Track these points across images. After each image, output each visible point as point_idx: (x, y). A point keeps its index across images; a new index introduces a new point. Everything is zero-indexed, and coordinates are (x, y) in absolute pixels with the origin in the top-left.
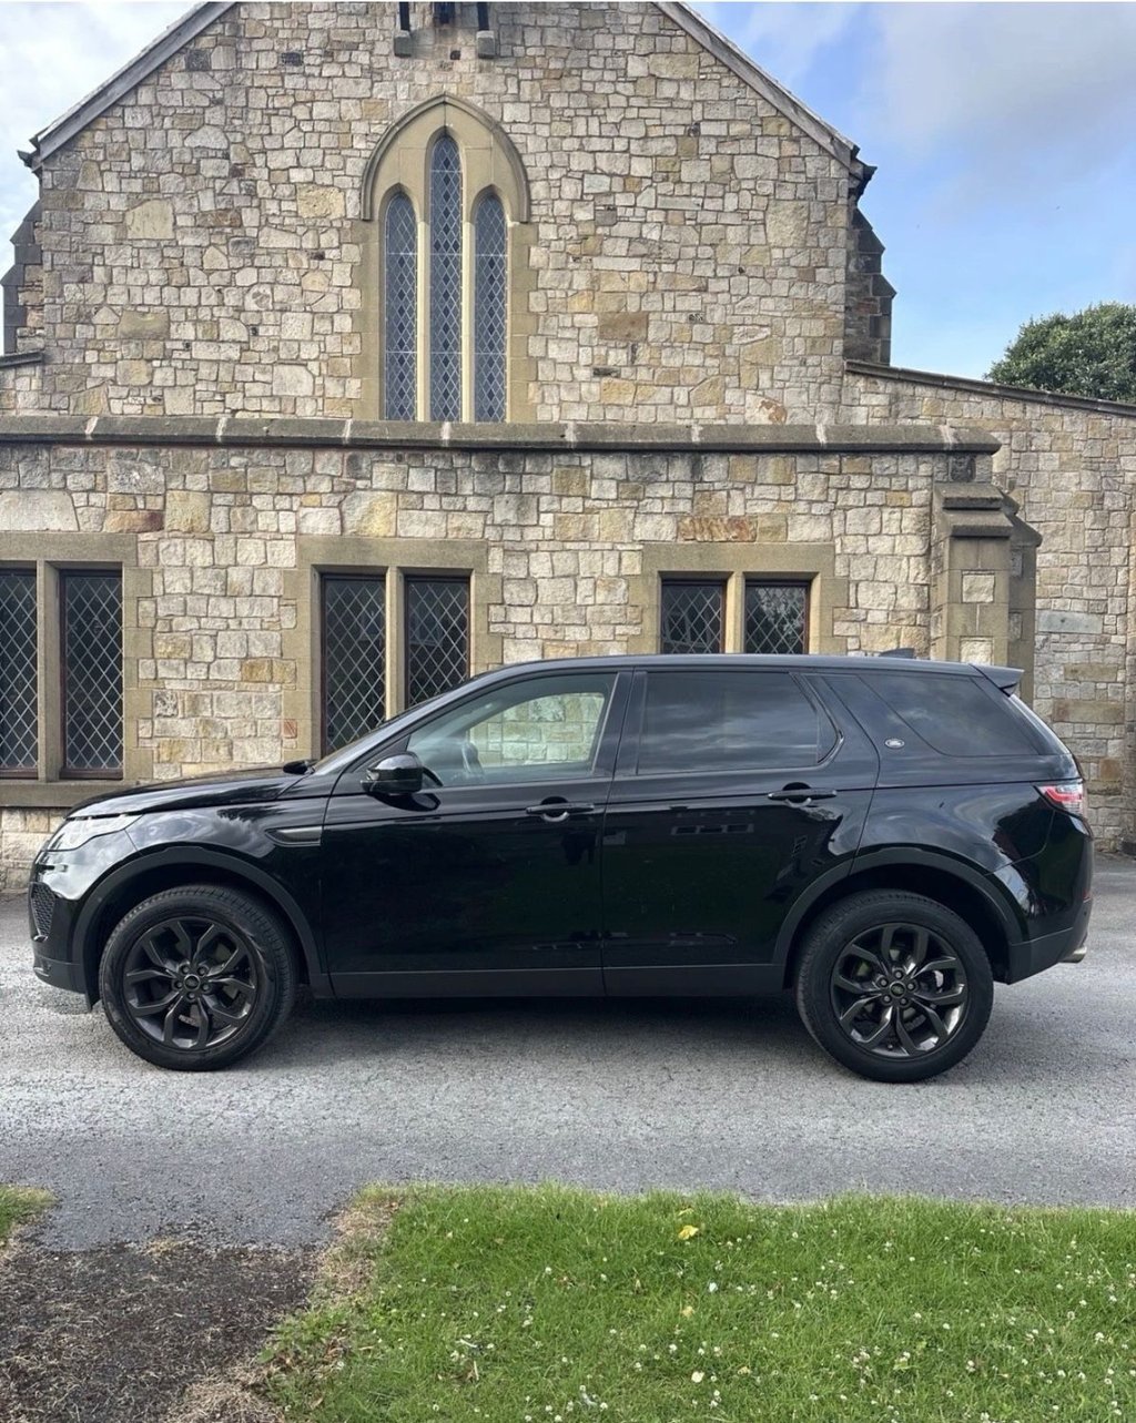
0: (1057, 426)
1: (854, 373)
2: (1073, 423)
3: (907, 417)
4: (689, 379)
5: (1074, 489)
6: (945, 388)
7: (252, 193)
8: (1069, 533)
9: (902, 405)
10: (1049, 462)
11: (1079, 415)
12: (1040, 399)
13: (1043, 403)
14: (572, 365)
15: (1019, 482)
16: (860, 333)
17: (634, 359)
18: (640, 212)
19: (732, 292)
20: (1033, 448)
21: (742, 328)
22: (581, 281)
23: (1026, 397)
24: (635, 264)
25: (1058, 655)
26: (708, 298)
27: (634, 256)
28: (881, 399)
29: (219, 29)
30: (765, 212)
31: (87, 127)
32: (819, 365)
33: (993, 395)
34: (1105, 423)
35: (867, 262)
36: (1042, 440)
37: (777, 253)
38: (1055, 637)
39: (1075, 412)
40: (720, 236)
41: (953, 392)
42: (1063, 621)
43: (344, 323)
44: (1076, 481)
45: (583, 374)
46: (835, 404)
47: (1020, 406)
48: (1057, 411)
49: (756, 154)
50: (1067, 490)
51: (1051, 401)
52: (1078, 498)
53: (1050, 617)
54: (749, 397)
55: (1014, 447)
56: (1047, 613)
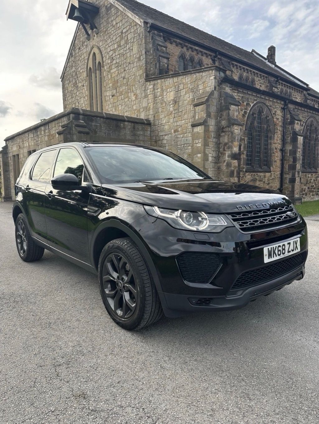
0: (184, 81)
1: (147, 81)
2: (188, 79)
3: (156, 89)
4: (123, 93)
5: (188, 99)
6: (162, 79)
7: (77, 77)
8: (187, 113)
9: (155, 86)
10: (183, 93)
11: (189, 75)
12: (180, 74)
13: (181, 75)
14: (109, 96)
15: (177, 101)
16: (153, 68)
17: (116, 91)
18: (116, 56)
19: (129, 69)
20: (179, 90)
21: (130, 77)
22: (109, 76)
23: (177, 75)
24: (116, 69)
25: (186, 150)
26: (125, 72)
27: (116, 67)
28: (151, 87)
29: (73, 48)
30: (132, 46)
31: (64, 74)
32: (142, 81)
33: (171, 77)
34: (195, 76)
35: (154, 49)
36: (181, 87)
37: (135, 56)
38: (185, 145)
39: (188, 75)
40: (126, 56)
41: (164, 79)
42: (187, 140)
43: (86, 97)
44: (188, 96)
45: (111, 97)
46: (145, 90)
47: (177, 78)
48: (185, 77)
49: (131, 33)
50: (187, 100)
51: (181, 74)
52: (189, 101)
53: (184, 139)
54: (132, 94)
55: (176, 91)
56: (183, 138)
